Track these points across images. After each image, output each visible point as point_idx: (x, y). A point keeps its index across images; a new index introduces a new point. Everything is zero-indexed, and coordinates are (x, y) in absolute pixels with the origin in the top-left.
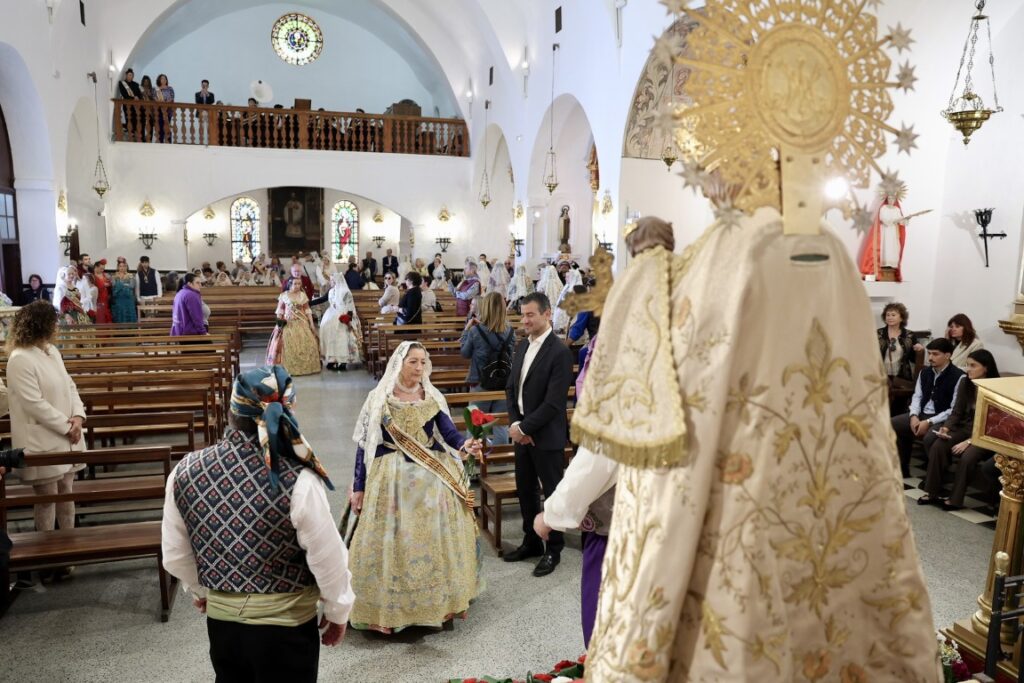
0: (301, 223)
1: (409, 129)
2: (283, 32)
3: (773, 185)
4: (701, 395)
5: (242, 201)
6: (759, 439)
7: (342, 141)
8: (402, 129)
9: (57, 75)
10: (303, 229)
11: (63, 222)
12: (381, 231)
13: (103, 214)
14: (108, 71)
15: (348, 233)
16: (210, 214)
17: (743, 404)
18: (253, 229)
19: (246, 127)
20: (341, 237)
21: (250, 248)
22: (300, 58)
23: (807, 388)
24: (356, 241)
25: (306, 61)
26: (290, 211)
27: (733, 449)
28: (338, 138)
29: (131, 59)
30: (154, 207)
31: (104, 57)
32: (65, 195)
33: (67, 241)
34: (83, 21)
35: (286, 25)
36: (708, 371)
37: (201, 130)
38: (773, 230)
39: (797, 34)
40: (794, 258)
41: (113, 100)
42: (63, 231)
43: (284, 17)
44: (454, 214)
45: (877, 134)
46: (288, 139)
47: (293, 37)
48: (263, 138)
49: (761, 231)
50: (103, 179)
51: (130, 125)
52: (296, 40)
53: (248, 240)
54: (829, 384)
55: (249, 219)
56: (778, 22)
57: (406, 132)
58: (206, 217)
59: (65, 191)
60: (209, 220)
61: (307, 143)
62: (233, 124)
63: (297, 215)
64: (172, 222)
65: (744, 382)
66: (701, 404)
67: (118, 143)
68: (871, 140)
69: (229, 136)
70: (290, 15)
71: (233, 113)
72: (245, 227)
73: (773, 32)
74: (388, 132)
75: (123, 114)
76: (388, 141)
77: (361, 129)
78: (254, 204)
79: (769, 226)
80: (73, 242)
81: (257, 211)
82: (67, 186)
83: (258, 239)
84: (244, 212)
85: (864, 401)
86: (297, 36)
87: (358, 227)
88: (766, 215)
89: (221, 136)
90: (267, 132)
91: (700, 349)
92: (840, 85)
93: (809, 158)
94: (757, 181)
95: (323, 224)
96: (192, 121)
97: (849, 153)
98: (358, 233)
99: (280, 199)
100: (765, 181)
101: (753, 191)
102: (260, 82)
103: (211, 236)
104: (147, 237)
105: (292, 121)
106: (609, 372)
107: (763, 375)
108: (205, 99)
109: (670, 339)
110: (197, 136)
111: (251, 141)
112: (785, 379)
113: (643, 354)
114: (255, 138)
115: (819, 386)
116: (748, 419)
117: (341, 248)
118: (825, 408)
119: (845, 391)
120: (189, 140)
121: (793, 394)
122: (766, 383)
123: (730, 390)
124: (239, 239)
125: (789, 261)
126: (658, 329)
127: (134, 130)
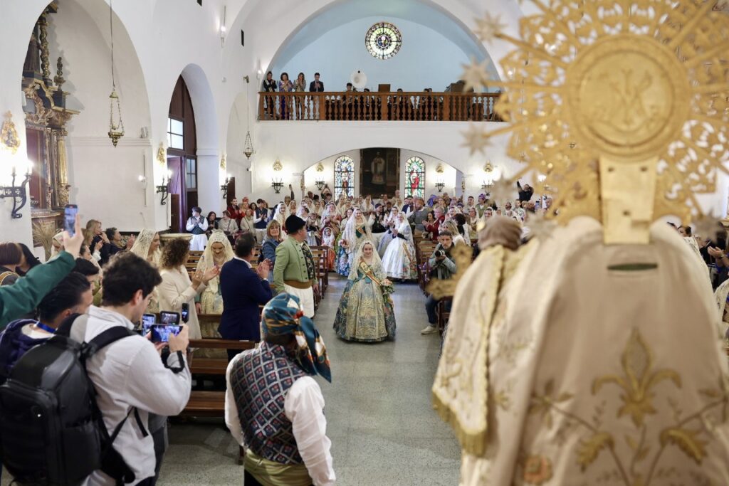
0: (383, 174)
1: (463, 102)
2: (373, 37)
3: (592, 196)
4: (506, 395)
5: (342, 158)
6: (561, 445)
7: (412, 114)
8: (457, 102)
9: (224, 80)
10: (385, 179)
11: (223, 177)
12: (441, 178)
13: (250, 170)
14: (257, 74)
15: (417, 180)
16: (320, 168)
17: (547, 407)
18: (349, 178)
19: (344, 106)
20: (411, 184)
21: (347, 192)
22: (385, 54)
23: (622, 398)
24: (423, 186)
25: (389, 56)
26: (376, 165)
27: (534, 451)
28: (409, 111)
29: (271, 65)
30: (282, 164)
31: (255, 65)
32: (225, 158)
33: (225, 189)
34: (243, 44)
35: (376, 31)
36: (513, 374)
37: (314, 109)
38: (592, 239)
39: (625, 45)
40: (612, 268)
41: (259, 93)
42: (223, 182)
43: (374, 26)
44: (496, 166)
46: (373, 114)
47: (380, 40)
48: (356, 114)
49: (579, 241)
50: (250, 146)
51: (269, 109)
52: (383, 42)
53: (345, 186)
54: (653, 395)
55: (347, 171)
56: (601, 35)
57: (460, 105)
58: (318, 170)
59: (226, 156)
60: (319, 172)
62: (336, 104)
63: (380, 169)
64: (294, 174)
65: (550, 387)
66: (505, 403)
67: (261, 121)
69: (333, 113)
70: (378, 24)
71: (336, 97)
72: (344, 177)
73: (595, 47)
74: (446, 105)
75: (265, 102)
76: (446, 112)
77: (427, 104)
78: (350, 160)
79: (589, 235)
80: (230, 190)
81: (353, 166)
82: (227, 153)
83: (353, 185)
84: (344, 165)
85: (698, 416)
86: (383, 38)
87: (425, 176)
89: (327, 113)
90: (359, 109)
91: (508, 351)
92: (677, 91)
93: (636, 167)
94: (573, 193)
95: (399, 175)
96: (309, 104)
97: (687, 158)
98: (425, 181)
99: (368, 155)
100: (582, 192)
101: (568, 203)
102: (359, 72)
103: (321, 183)
104: (277, 185)
105: (376, 100)
106: (455, 354)
107: (568, 384)
108: (317, 87)
109: (488, 337)
110: (311, 114)
111: (347, 116)
112: (595, 387)
113: (472, 345)
114: (350, 114)
115: (639, 397)
116: (550, 425)
117: (411, 192)
118: (647, 419)
119: (672, 404)
120: (306, 117)
121: (604, 403)
122: (572, 391)
123: (533, 394)
124: (339, 185)
125: (605, 271)
126: (484, 324)
127: (272, 112)
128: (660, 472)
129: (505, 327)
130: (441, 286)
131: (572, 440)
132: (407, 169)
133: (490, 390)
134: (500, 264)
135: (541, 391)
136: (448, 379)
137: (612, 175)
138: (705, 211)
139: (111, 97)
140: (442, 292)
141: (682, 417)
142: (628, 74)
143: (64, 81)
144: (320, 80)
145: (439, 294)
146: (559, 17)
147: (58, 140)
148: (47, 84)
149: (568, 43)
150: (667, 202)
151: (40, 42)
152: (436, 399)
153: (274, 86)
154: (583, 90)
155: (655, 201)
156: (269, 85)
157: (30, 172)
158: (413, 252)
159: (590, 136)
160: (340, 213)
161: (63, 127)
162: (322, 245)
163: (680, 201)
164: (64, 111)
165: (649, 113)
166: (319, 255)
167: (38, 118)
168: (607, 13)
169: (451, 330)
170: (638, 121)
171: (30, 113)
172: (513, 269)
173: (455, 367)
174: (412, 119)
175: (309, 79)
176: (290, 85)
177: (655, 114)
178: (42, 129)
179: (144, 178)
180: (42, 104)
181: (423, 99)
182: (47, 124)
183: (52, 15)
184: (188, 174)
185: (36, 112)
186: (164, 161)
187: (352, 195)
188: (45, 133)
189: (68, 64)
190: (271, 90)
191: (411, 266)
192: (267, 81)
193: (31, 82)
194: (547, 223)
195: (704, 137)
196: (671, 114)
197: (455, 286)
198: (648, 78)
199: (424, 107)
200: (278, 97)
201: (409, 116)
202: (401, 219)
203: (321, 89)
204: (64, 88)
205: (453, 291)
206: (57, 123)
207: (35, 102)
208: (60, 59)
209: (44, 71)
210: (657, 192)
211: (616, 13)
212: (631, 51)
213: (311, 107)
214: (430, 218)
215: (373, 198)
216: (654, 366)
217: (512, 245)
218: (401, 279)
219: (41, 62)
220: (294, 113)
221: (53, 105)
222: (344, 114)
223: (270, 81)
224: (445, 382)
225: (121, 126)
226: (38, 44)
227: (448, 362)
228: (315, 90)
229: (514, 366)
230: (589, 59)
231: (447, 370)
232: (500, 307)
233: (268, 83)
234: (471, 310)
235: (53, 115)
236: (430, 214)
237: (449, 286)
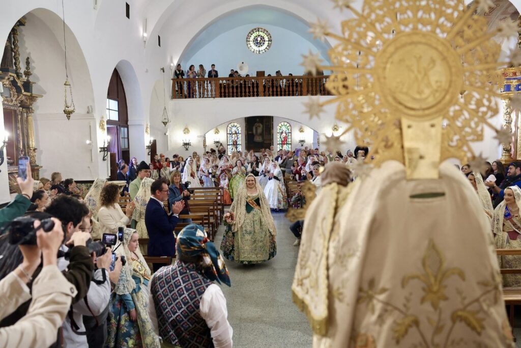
0: (262, 134)
1: (316, 83)
2: (252, 38)
3: (397, 145)
4: (341, 291)
5: (232, 124)
6: (381, 325)
7: (281, 91)
8: (312, 83)
9: (147, 71)
10: (263, 137)
11: (148, 140)
12: (303, 136)
13: (167, 134)
14: (170, 66)
15: (286, 139)
16: (217, 132)
17: (371, 298)
18: (238, 138)
19: (233, 87)
20: (282, 141)
21: (237, 148)
22: (260, 50)
23: (424, 289)
24: (290, 143)
25: (264, 51)
26: (256, 128)
27: (362, 331)
28: (279, 90)
29: (180, 60)
30: (190, 129)
31: (169, 60)
32: (149, 127)
33: (149, 148)
34: (159, 45)
35: (253, 34)
37: (211, 90)
38: (398, 177)
39: (416, 38)
40: (413, 197)
41: (172, 79)
42: (147, 143)
43: (252, 30)
44: (341, 127)
45: (489, 101)
46: (253, 92)
47: (257, 40)
48: (241, 92)
49: (389, 178)
50: (166, 117)
51: (179, 90)
52: (259, 41)
53: (235, 144)
54: (445, 287)
55: (236, 133)
56: (399, 32)
57: (314, 84)
58: (215, 133)
59: (149, 124)
60: (217, 135)
61: (263, 94)
62: (227, 86)
63: (260, 130)
64: (198, 136)
65: (372, 283)
66: (341, 297)
67: (174, 100)
68: (484, 105)
69: (225, 93)
70: (255, 29)
71: (226, 81)
73: (394, 40)
74: (304, 85)
75: (176, 86)
76: (305, 90)
77: (291, 84)
78: (238, 125)
79: (396, 173)
80: (153, 148)
81: (240, 130)
82: (150, 123)
83: (240, 143)
84: (234, 129)
85: (477, 300)
86: (259, 39)
87: (291, 135)
88: (392, 167)
89: (221, 93)
90: (243, 89)
91: (342, 258)
92: (454, 70)
93: (427, 124)
94: (383, 144)
95: (273, 135)
96: (207, 86)
97: (463, 117)
98: (291, 138)
99: (251, 122)
100: (390, 143)
101: (380, 151)
102: (243, 63)
103: (218, 142)
104: (186, 145)
105: (255, 83)
106: (307, 262)
107: (385, 281)
108: (213, 75)
109: (328, 249)
110: (210, 93)
111: (235, 94)
112: (404, 283)
113: (317, 255)
114: (237, 93)
115: (435, 288)
116: (373, 311)
117: (282, 147)
118: (442, 304)
119: (459, 292)
120: (206, 96)
121: (411, 294)
122: (388, 286)
123: (360, 289)
124: (231, 143)
125: (408, 199)
126: (324, 240)
127: (181, 93)
128: (453, 342)
129: (339, 242)
130: (295, 214)
131: (389, 322)
132: (279, 129)
133: (329, 287)
134: (335, 196)
135: (365, 286)
136: (302, 280)
137: (410, 130)
138: (477, 154)
139: (65, 84)
140: (296, 218)
141: (466, 302)
142: (419, 59)
143: (31, 74)
144: (216, 69)
145: (294, 219)
146: (369, 20)
147: (27, 117)
148: (19, 76)
149: (376, 38)
150: (451, 149)
151: (13, 47)
152: (294, 295)
153: (182, 74)
154: (387, 71)
155: (442, 148)
156: (179, 73)
157: (7, 140)
158: (284, 189)
159: (394, 104)
160: (232, 163)
161: (30, 107)
162: (220, 186)
163: (459, 148)
164: (31, 95)
165: (434, 86)
166: (217, 194)
167: (12, 101)
168: (402, 17)
169: (303, 245)
170: (427, 92)
171: (6, 97)
172: (344, 199)
173: (307, 272)
174: (281, 95)
175: (208, 69)
176: (195, 74)
177: (439, 87)
178: (16, 109)
179: (91, 142)
180: (15, 91)
181: (288, 80)
182: (19, 105)
183: (22, 27)
184: (122, 138)
185: (11, 97)
186: (104, 129)
187: (240, 150)
188: (18, 112)
189: (34, 62)
190: (180, 77)
191: (284, 200)
192: (177, 71)
193: (7, 76)
194: (366, 166)
195: (473, 102)
196: (450, 86)
197: (305, 213)
198: (433, 61)
199: (289, 87)
200: (185, 82)
201: (279, 93)
202: (275, 166)
203: (216, 75)
204: (31, 79)
205: (304, 217)
206: (26, 104)
207: (10, 89)
208: (28, 59)
209: (16, 67)
210: (442, 142)
211: (409, 17)
212: (420, 43)
213: (209, 88)
214: (296, 165)
215: (254, 152)
216: (445, 265)
217: (344, 182)
218: (276, 209)
219: (14, 61)
220: (197, 93)
221: (23, 91)
222: (233, 93)
223: (179, 71)
224: (300, 283)
225: (72, 105)
226: (11, 48)
227: (301, 268)
228: (212, 76)
229: (346, 270)
230: (391, 49)
231: (301, 274)
232: (336, 227)
233: (178, 73)
234: (316, 230)
235: (24, 98)
236: (295, 162)
237: (301, 213)
